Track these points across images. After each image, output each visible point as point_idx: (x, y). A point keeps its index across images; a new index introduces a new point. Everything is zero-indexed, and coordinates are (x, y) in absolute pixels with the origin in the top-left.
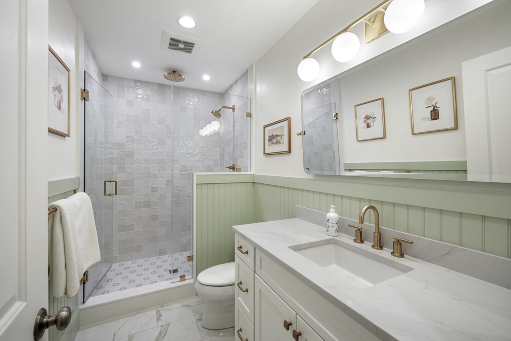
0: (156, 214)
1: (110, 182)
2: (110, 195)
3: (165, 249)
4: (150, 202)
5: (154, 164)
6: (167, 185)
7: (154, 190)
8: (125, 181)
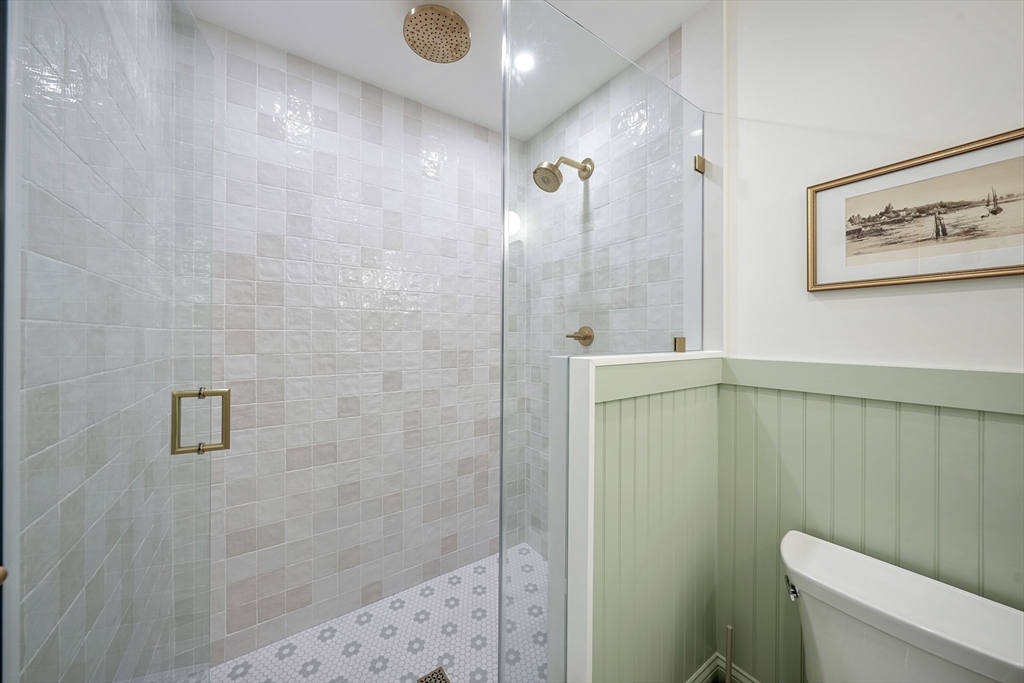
0: (353, 479)
1: (201, 395)
2: (200, 450)
3: (379, 583)
4: (334, 445)
5: (349, 326)
6: (385, 390)
7: (348, 406)
8: (252, 382)
